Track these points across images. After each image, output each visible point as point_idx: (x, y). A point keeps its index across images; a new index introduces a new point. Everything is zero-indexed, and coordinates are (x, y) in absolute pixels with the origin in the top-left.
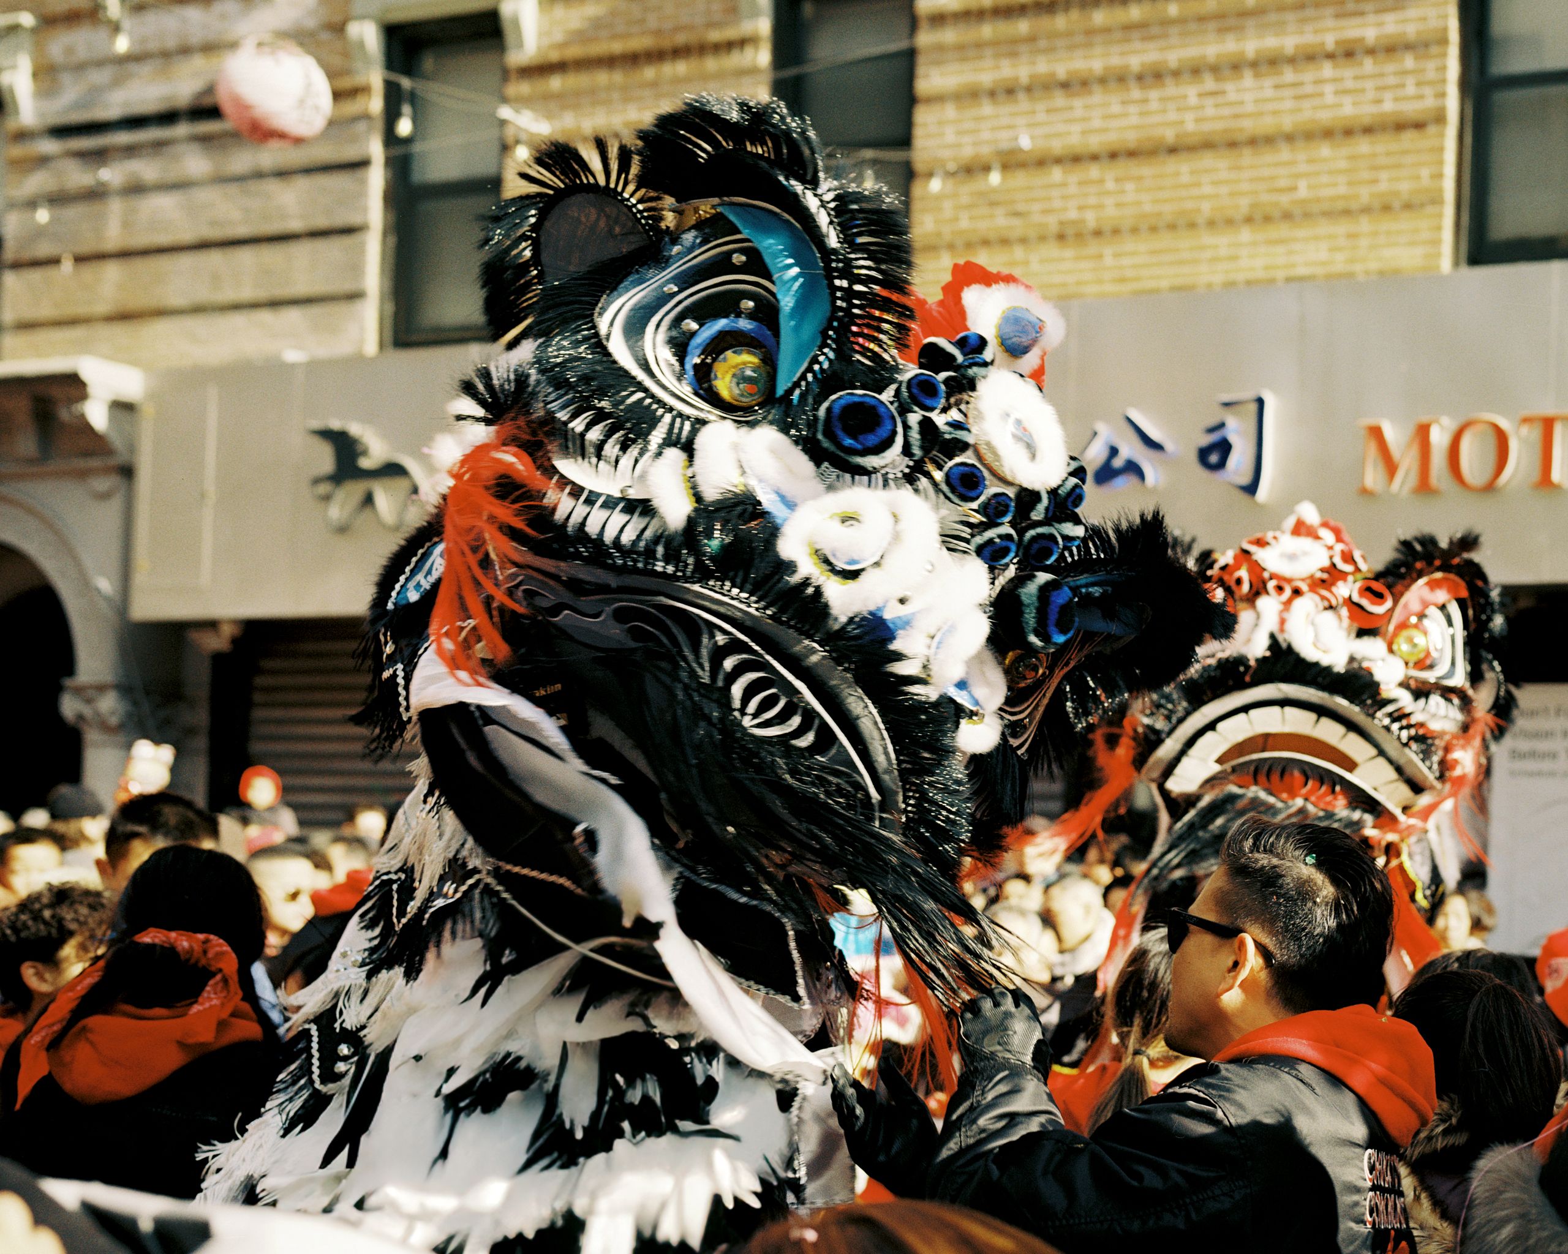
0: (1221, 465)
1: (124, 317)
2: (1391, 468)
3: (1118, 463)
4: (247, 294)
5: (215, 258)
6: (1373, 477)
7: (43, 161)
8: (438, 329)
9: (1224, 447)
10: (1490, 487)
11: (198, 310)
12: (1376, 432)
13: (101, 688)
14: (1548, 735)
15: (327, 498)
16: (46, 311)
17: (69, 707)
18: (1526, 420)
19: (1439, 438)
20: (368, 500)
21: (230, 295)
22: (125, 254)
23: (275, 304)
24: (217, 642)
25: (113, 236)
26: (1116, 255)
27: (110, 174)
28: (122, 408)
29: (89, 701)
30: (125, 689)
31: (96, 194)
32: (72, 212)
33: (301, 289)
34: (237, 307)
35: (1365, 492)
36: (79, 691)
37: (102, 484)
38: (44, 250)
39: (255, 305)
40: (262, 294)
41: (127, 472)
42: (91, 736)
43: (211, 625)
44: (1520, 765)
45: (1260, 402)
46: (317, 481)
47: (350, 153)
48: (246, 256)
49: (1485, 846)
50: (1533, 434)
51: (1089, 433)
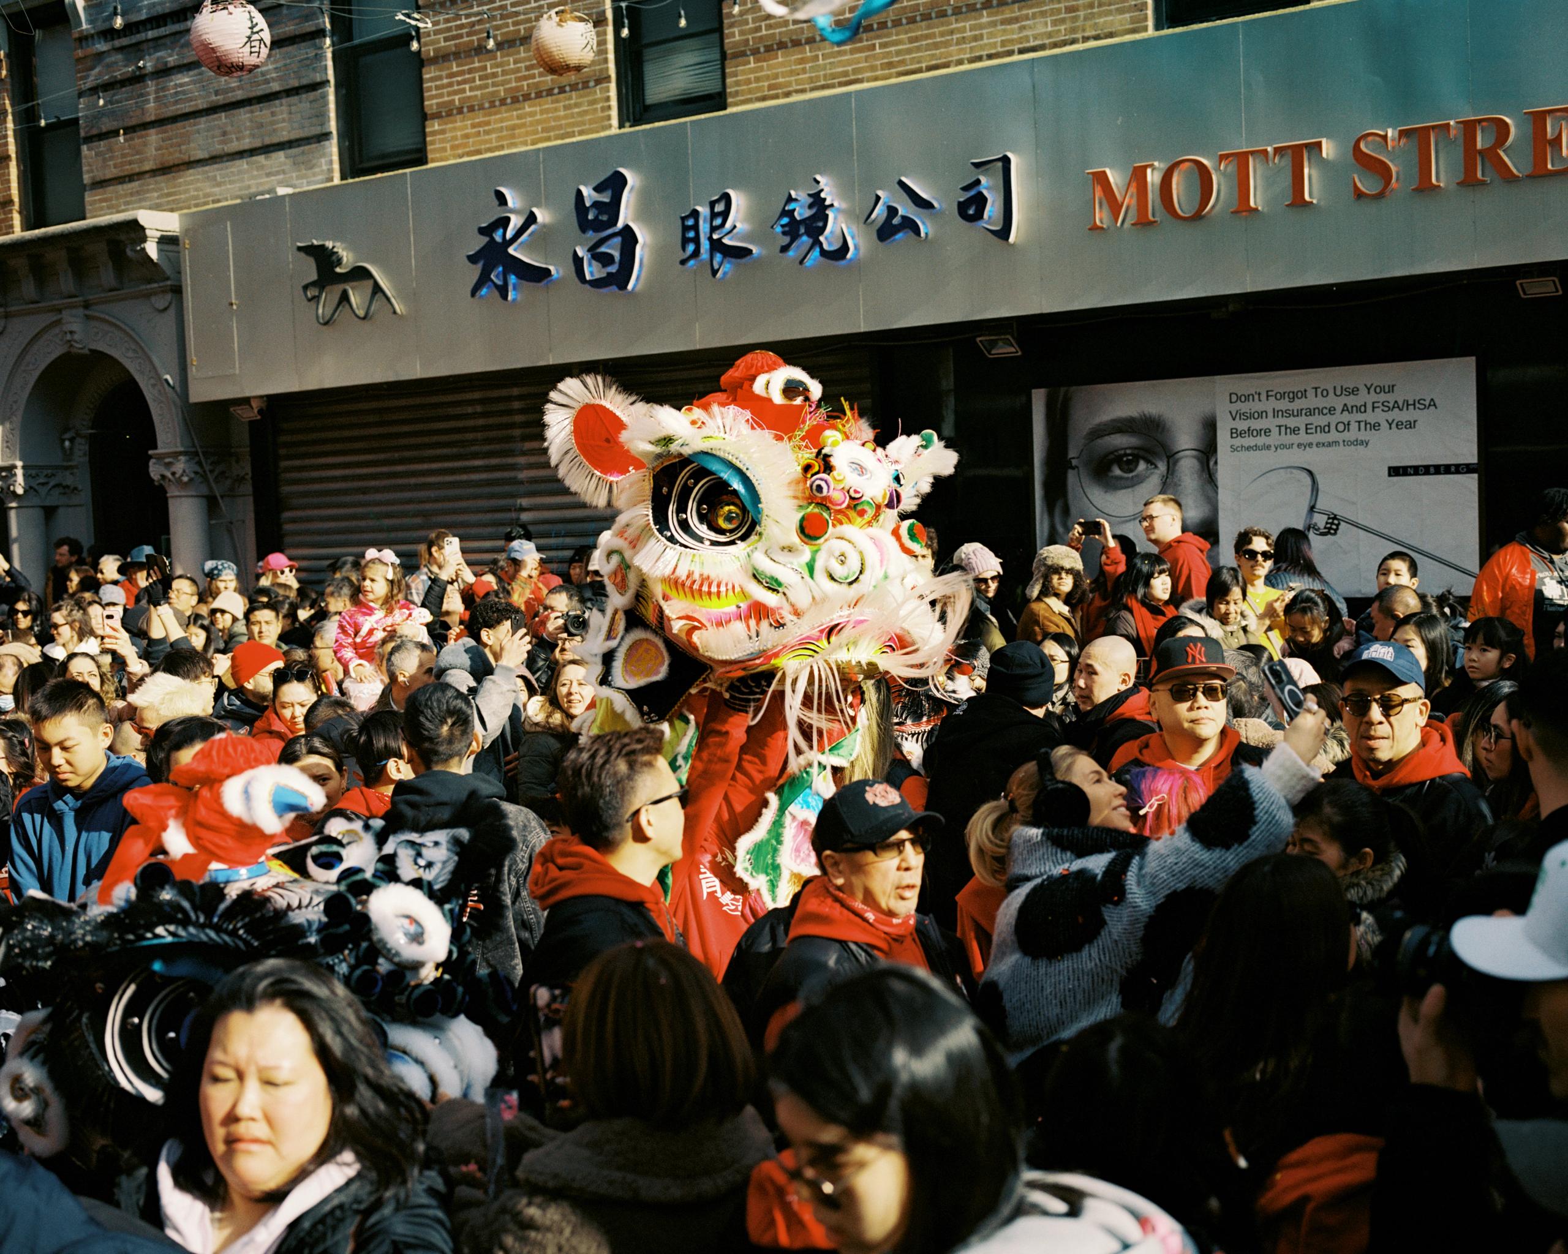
0: (979, 215)
1: (164, 170)
2: (1115, 206)
3: (896, 221)
4: (246, 143)
5: (223, 117)
6: (1101, 216)
7: (100, 55)
8: (384, 156)
9: (980, 201)
10: (1198, 216)
11: (214, 159)
12: (1101, 179)
13: (176, 455)
14: (1261, 415)
15: (315, 299)
16: (111, 172)
17: (155, 471)
18: (1222, 157)
19: (1153, 178)
20: (344, 298)
21: (235, 146)
22: (160, 122)
23: (267, 149)
24: (252, 413)
25: (152, 109)
26: (883, 45)
27: (147, 64)
28: (167, 241)
29: (168, 465)
30: (191, 454)
31: (138, 78)
32: (122, 93)
33: (284, 136)
34: (241, 154)
35: (1095, 228)
36: (159, 458)
37: (161, 302)
38: (106, 125)
39: (252, 152)
40: (258, 143)
41: (177, 291)
42: (172, 491)
43: (246, 401)
44: (1238, 442)
45: (1006, 161)
46: (306, 288)
47: (309, 27)
48: (243, 115)
49: (1215, 510)
50: (1231, 167)
51: (874, 198)
